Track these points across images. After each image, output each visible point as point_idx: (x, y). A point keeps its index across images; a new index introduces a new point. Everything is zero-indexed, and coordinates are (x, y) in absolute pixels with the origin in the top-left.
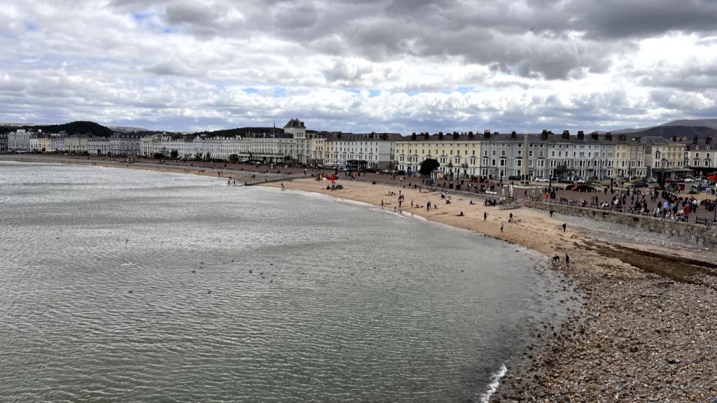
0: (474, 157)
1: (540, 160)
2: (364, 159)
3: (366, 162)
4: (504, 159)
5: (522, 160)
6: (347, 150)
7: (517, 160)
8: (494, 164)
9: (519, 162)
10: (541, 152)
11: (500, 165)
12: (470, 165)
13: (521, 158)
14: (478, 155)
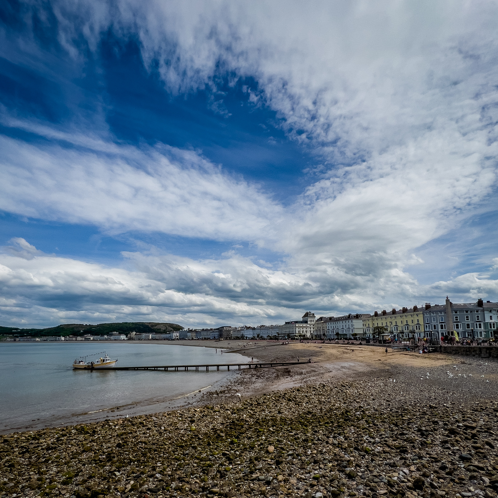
0: (419, 324)
1: (478, 323)
2: (345, 333)
3: (346, 335)
4: (444, 324)
5: (459, 324)
6: (334, 327)
7: (455, 324)
8: (435, 328)
9: (457, 325)
10: (478, 317)
11: (440, 329)
12: (416, 331)
13: (458, 322)
14: (421, 322)
